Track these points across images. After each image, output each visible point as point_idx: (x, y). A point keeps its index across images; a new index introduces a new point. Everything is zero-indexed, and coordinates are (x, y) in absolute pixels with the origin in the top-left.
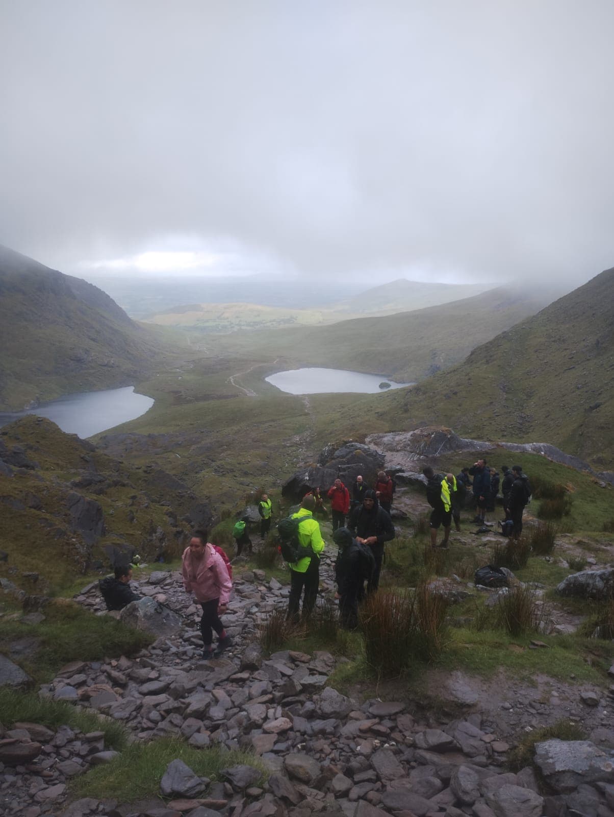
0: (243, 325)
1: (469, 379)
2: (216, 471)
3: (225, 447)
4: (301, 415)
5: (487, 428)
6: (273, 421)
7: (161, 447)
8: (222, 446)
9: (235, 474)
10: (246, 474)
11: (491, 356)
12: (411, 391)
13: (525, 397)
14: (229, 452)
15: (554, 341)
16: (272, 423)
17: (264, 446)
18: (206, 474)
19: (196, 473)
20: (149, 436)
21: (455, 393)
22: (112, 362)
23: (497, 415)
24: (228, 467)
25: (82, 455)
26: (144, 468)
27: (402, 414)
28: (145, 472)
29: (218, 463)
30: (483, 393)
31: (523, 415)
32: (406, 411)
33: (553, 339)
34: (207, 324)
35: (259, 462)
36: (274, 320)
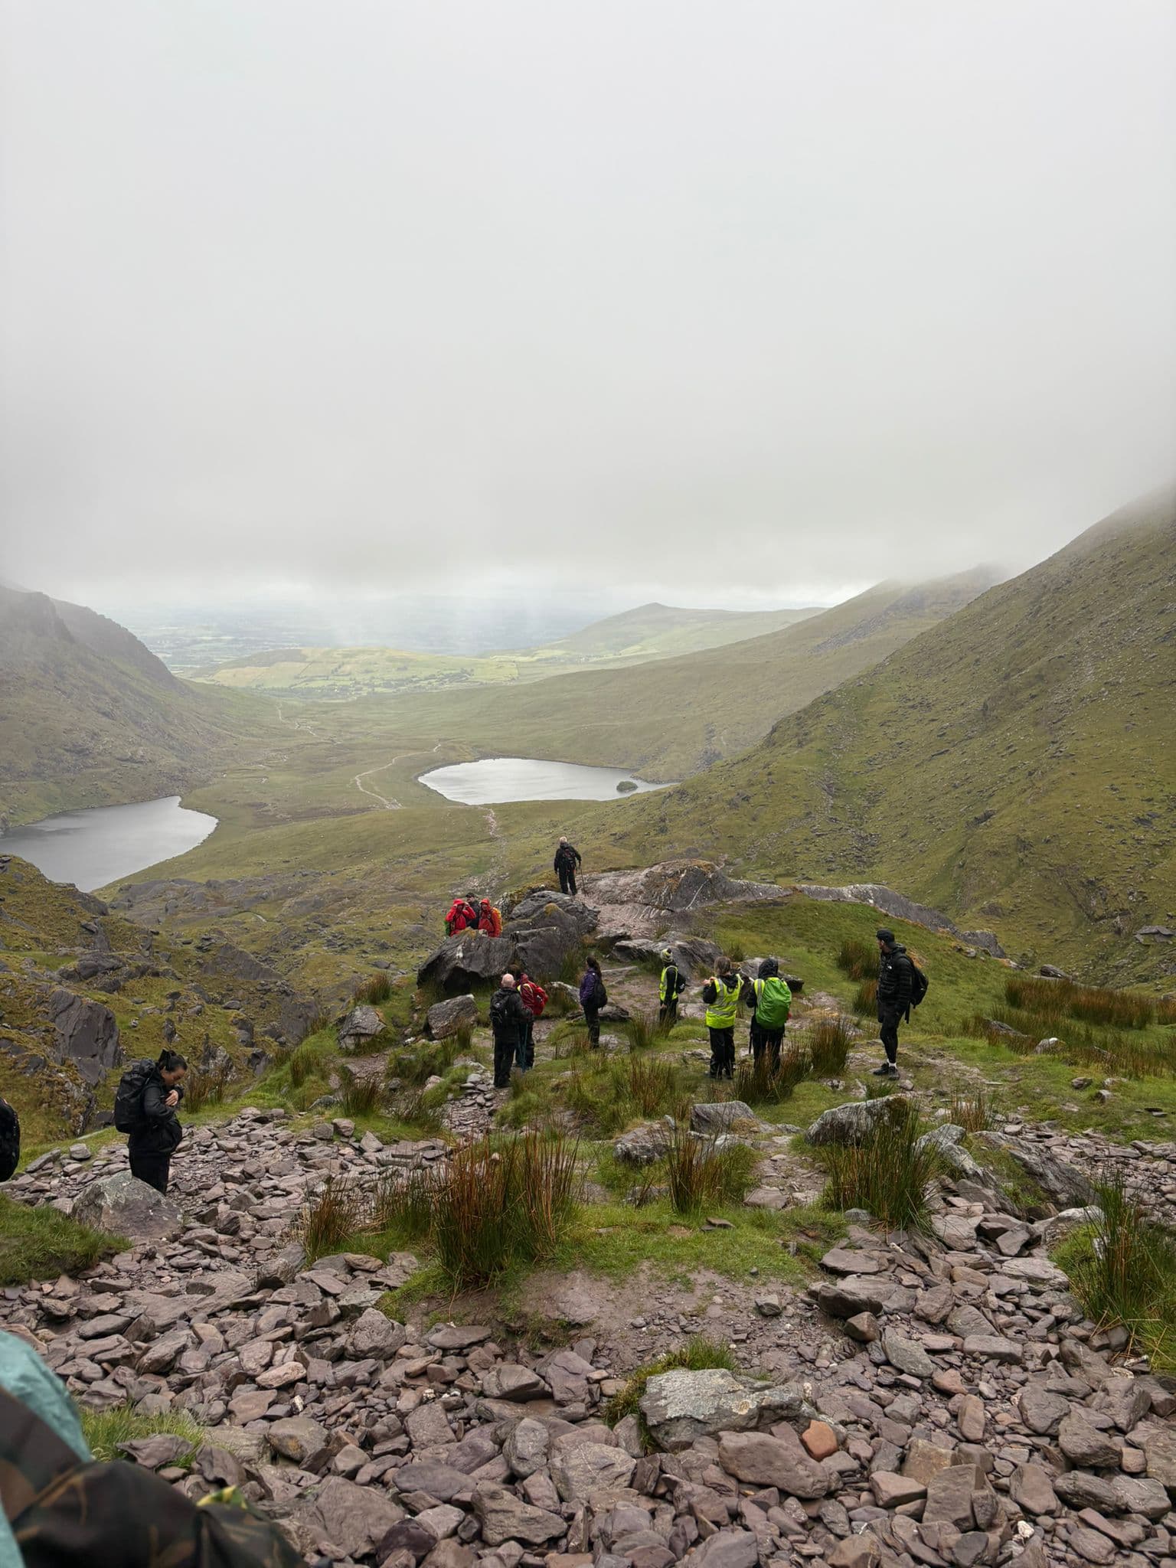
0: (379, 686)
1: (770, 774)
2: (330, 944)
3: (347, 900)
4: (482, 841)
5: (801, 857)
6: (432, 852)
7: (230, 903)
8: (341, 899)
9: (364, 948)
10: (384, 947)
11: (806, 734)
12: (670, 796)
13: (866, 803)
14: (353, 910)
15: (913, 707)
16: (428, 857)
17: (416, 897)
18: (313, 950)
19: (295, 948)
20: (209, 884)
21: (746, 799)
22: (141, 753)
23: (819, 836)
24: (352, 936)
25: (84, 922)
26: (197, 942)
27: (656, 835)
28: (200, 948)
29: (335, 929)
30: (794, 797)
31: (863, 835)
32: (663, 830)
33: (910, 704)
34: (312, 685)
35: (408, 926)
36: (433, 677)
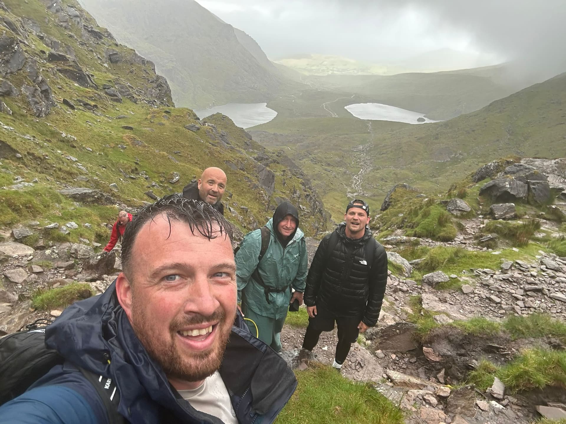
0: (335, 71)
1: (486, 122)
2: (311, 160)
3: (317, 147)
4: (365, 133)
5: (491, 156)
6: (347, 134)
7: (280, 142)
8: (315, 146)
9: (322, 164)
10: (329, 165)
11: (504, 108)
12: (441, 126)
13: (523, 139)
14: (319, 150)
15: (553, 103)
16: (346, 136)
17: (340, 149)
18: (306, 161)
19: (300, 160)
20: (274, 134)
21: (473, 131)
22: (256, 86)
23: (500, 149)
24: (319, 159)
25: (246, 141)
26: (276, 153)
27: (433, 140)
28: (277, 156)
29: (313, 156)
30: (494, 133)
31: (519, 151)
32: (437, 138)
33: (552, 102)
34: (313, 68)
35: (337, 159)
36: (355, 69)
